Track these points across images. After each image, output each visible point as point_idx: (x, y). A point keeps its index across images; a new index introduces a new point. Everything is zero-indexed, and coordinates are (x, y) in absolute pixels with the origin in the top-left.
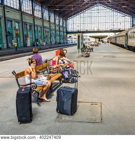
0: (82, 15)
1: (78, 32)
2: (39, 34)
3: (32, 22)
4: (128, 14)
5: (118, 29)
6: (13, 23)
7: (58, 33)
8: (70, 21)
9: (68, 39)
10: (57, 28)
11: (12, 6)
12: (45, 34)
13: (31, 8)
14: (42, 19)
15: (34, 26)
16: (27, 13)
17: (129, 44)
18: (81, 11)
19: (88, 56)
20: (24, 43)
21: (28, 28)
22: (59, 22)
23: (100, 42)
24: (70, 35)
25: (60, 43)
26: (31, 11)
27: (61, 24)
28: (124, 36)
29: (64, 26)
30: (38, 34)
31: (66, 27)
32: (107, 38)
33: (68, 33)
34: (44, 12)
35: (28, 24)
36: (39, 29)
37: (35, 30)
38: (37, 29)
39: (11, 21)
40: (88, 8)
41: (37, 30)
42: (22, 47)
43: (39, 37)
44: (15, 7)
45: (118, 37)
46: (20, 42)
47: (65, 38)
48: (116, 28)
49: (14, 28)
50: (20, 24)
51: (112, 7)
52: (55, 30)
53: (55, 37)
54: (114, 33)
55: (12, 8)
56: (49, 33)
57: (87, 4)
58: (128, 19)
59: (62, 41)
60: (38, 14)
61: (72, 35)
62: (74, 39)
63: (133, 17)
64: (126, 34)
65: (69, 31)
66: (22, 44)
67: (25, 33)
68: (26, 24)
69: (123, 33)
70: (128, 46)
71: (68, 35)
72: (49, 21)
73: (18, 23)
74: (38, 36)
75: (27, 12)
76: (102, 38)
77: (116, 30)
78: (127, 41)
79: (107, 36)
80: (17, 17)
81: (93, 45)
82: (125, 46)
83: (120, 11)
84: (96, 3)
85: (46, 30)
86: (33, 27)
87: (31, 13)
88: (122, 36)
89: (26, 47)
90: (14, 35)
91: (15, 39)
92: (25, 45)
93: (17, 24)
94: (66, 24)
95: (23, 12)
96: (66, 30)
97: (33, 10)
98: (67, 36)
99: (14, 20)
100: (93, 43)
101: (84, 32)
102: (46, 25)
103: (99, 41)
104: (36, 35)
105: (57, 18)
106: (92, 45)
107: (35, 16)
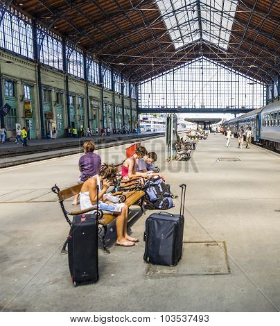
0: (170, 76)
1: (162, 110)
2: (79, 112)
3: (62, 86)
4: (259, 80)
5: (240, 107)
6: (19, 86)
7: (120, 110)
8: (145, 87)
9: (141, 124)
10: (118, 101)
11: (17, 50)
12: (92, 112)
13: (61, 57)
14: (86, 80)
15: (67, 96)
16: (51, 68)
17: (262, 137)
18: (168, 68)
19: (187, 159)
20: (42, 130)
21: (54, 98)
22: (122, 88)
23: (206, 132)
24: (145, 116)
25: (124, 132)
26: (61, 63)
27: (126, 93)
28: (252, 120)
29: (133, 96)
30: (75, 113)
31: (137, 100)
32: (221, 122)
33: (140, 111)
34: (89, 68)
35: (53, 90)
36: (78, 101)
37: (68, 104)
38: (74, 101)
39: (14, 83)
40: (182, 63)
41: (74, 104)
42: (37, 138)
43: (78, 119)
44: (24, 53)
45: (242, 121)
46: (34, 129)
47: (134, 121)
48: (236, 104)
49: (19, 98)
50: (36, 90)
51: (229, 65)
52: (114, 105)
53: (113, 120)
54: (233, 115)
55: (17, 55)
56: (100, 111)
57: (180, 56)
58: (259, 88)
59: (128, 127)
60: (75, 70)
61: (150, 116)
62: (152, 125)
63: (267, 86)
64: (258, 117)
65: (143, 107)
66: (39, 133)
67: (46, 108)
68: (48, 89)
69: (252, 115)
70: (260, 139)
71: (141, 116)
72: (101, 86)
73: (31, 87)
74: (74, 117)
75: (51, 64)
76: (210, 123)
77: (237, 107)
78: (259, 130)
79: (220, 120)
80: (29, 73)
81: (194, 137)
82: (255, 140)
83: (244, 72)
84: (198, 56)
85: (94, 103)
86: (64, 96)
87: (61, 67)
88: (248, 121)
89: (49, 138)
90: (21, 113)
91: (22, 121)
92: (45, 135)
93: (27, 89)
94: (137, 94)
95: (43, 65)
96: (137, 106)
97: (65, 61)
98: (137, 118)
99: (21, 79)
100: (193, 134)
101: (174, 111)
102: (94, 93)
103: (205, 128)
104: (72, 114)
105: (118, 80)
106: (191, 137)
107: (70, 74)
